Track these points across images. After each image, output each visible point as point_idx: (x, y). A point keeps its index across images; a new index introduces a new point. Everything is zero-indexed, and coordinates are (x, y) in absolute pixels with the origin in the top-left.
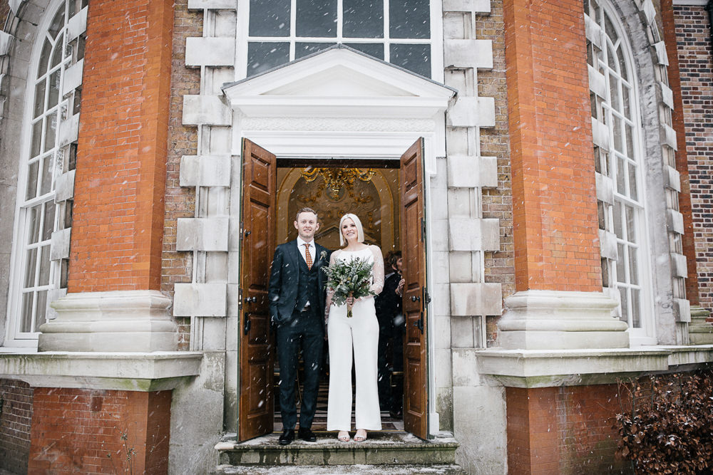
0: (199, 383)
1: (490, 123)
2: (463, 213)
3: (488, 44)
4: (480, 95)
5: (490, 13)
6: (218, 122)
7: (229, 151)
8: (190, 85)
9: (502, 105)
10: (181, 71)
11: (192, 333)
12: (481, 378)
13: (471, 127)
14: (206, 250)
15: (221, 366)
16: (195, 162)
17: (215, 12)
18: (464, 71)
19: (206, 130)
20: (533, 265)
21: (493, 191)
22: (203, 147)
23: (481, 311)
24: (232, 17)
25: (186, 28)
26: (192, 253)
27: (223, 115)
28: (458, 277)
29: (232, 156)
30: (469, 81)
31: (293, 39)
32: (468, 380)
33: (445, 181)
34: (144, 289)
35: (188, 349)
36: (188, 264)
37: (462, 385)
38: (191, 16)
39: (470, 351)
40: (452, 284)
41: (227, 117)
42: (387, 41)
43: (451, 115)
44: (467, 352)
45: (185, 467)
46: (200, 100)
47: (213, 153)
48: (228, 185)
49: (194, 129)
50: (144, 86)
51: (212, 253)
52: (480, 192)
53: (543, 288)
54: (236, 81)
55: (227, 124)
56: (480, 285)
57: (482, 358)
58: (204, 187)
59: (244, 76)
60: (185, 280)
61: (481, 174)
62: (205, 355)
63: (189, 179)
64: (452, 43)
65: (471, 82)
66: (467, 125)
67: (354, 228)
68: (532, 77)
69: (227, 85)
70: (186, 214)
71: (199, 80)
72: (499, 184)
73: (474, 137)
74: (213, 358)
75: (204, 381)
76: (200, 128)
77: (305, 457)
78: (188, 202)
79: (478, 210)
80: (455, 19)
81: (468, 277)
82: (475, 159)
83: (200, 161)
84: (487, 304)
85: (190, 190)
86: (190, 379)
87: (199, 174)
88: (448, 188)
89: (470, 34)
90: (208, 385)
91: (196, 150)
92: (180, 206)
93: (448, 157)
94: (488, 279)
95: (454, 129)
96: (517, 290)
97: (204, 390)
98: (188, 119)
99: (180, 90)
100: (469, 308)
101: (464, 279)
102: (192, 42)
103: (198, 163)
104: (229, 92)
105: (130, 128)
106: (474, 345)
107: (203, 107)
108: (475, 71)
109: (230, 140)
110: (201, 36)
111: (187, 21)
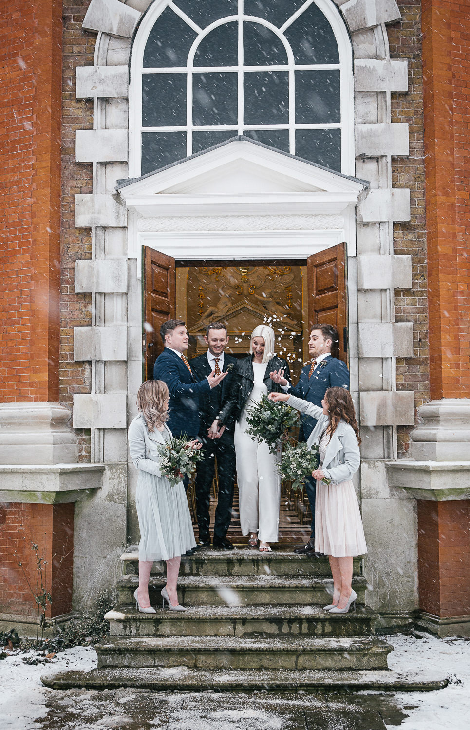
0: (102, 494)
1: (405, 217)
2: (374, 317)
3: (404, 127)
4: (394, 186)
5: (408, 91)
6: (112, 223)
7: (125, 254)
8: (81, 183)
9: (419, 196)
10: (71, 168)
11: (92, 445)
12: (391, 491)
13: (384, 222)
14: (104, 359)
15: (123, 478)
16: (90, 267)
17: (105, 101)
18: (377, 159)
19: (100, 232)
20: (447, 371)
21: (407, 292)
22: (98, 250)
23: (391, 420)
24: (123, 106)
25: (75, 120)
26: (90, 362)
27: (118, 215)
28: (369, 385)
29: (129, 259)
30: (382, 171)
31: (190, 128)
32: (378, 492)
34: (43, 400)
35: (89, 462)
36: (86, 374)
37: (371, 498)
38: (79, 105)
39: (380, 463)
40: (361, 392)
41: (122, 218)
42: (292, 127)
43: (362, 210)
44: (376, 464)
45: (90, 578)
46: (92, 200)
47: (108, 257)
48: (125, 291)
49: (88, 230)
50: (34, 186)
51: (110, 362)
52: (392, 294)
53: (459, 396)
54: (131, 177)
55: (122, 225)
56: (391, 393)
57: (392, 470)
58: (100, 294)
59: (138, 174)
60: (84, 391)
61: (393, 274)
62: (106, 467)
63: (84, 285)
64: (364, 128)
65: (385, 172)
66: (379, 221)
68: (453, 164)
69: (121, 182)
70: (82, 322)
71: (91, 178)
72: (414, 284)
73: (387, 233)
74: (114, 470)
75: (106, 494)
76: (94, 230)
77: (210, 568)
78: (84, 309)
79: (390, 313)
80: (367, 100)
81: (378, 384)
82: (387, 259)
83: (95, 266)
84: (398, 413)
85: (86, 297)
86: (94, 491)
87: (95, 280)
88: (359, 290)
89: (384, 117)
90: (110, 498)
91: (91, 253)
92: (76, 313)
93: (358, 256)
94: (400, 387)
95: (366, 224)
96: (432, 398)
97: (106, 502)
98: (82, 221)
99: (71, 189)
100: (379, 417)
101: (374, 387)
102: (82, 137)
103: (93, 268)
104: (124, 192)
105: (21, 230)
106: (384, 456)
107: (97, 207)
108: (389, 159)
109: (125, 242)
110: (92, 129)
111: (76, 111)
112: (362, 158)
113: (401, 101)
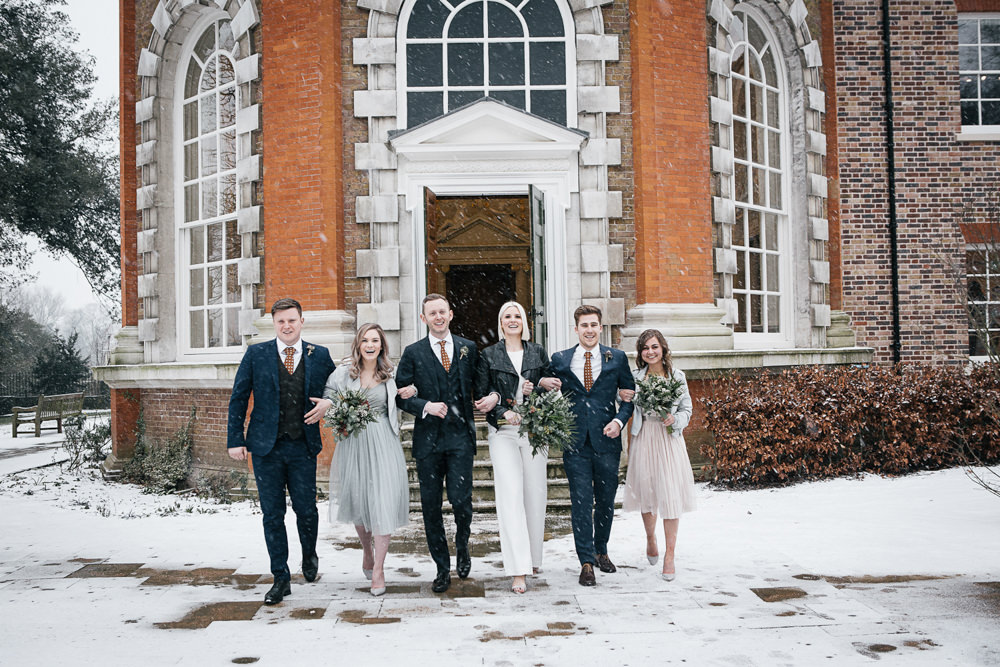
1: (617, 162)
2: (593, 240)
3: (616, 89)
4: (608, 137)
5: (617, 61)
6: (385, 166)
7: (396, 191)
8: (359, 134)
9: (628, 144)
10: (351, 121)
13: (600, 165)
14: (381, 275)
16: (367, 201)
17: (377, 66)
18: (595, 114)
19: (375, 173)
20: (649, 282)
21: (618, 220)
22: (374, 189)
23: (607, 321)
24: (391, 70)
25: (353, 82)
26: (369, 278)
27: (389, 160)
28: (589, 294)
29: (399, 195)
30: (599, 124)
31: (446, 88)
33: (577, 212)
34: (334, 308)
36: (367, 287)
38: (355, 70)
40: (583, 299)
41: (392, 162)
42: (528, 88)
43: (583, 156)
46: (369, 147)
47: (382, 193)
48: (396, 221)
49: (365, 173)
50: (321, 136)
51: (386, 278)
52: (607, 222)
53: (659, 301)
54: (399, 128)
55: (393, 168)
56: (606, 299)
58: (377, 223)
59: (405, 127)
60: (365, 301)
61: (608, 207)
63: (364, 216)
64: (584, 90)
65: (601, 125)
66: (597, 164)
68: (654, 120)
69: (391, 133)
70: (363, 246)
71: (367, 129)
72: (624, 214)
73: (603, 174)
76: (370, 172)
78: (364, 235)
79: (605, 235)
80: (588, 67)
81: (596, 293)
82: (603, 194)
83: (372, 201)
84: (613, 315)
85: (366, 226)
87: (372, 212)
88: (581, 219)
89: (600, 81)
91: (368, 191)
92: (357, 239)
93: (580, 191)
94: (613, 295)
95: (586, 167)
96: (638, 304)
98: (360, 164)
99: (351, 139)
101: (593, 295)
102: (359, 96)
103: (370, 203)
104: (395, 142)
105: (311, 173)
107: (372, 153)
108: (605, 115)
109: (395, 182)
110: (366, 89)
111: (354, 75)
112: (583, 114)
113: (612, 67)
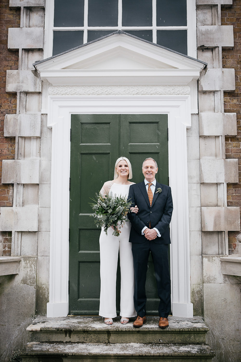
0: (18, 280)
1: (231, 87)
2: (211, 155)
3: (230, 28)
4: (224, 67)
5: (231, 5)
6: (31, 90)
7: (39, 111)
8: (12, 63)
10: (5, 53)
11: (12, 243)
12: (224, 278)
13: (217, 91)
14: (23, 182)
15: (33, 267)
16: (15, 119)
17: (29, 9)
18: (212, 49)
19: (23, 96)
21: (233, 138)
22: (21, 108)
23: (224, 227)
24: (41, 13)
25: (8, 22)
26: (12, 185)
27: (35, 84)
28: (208, 202)
29: (42, 114)
30: (216, 57)
31: (86, 28)
32: (215, 279)
33: (197, 131)
35: (10, 255)
36: (10, 193)
37: (210, 283)
38: (11, 12)
39: (216, 257)
40: (202, 207)
41: (38, 86)
42: (154, 28)
43: (202, 83)
44: (214, 258)
45: (8, 341)
46: (18, 74)
47: (28, 112)
48: (39, 135)
49: (14, 95)
51: (27, 185)
52: (224, 139)
54: (45, 58)
55: (38, 91)
56: (224, 208)
57: (225, 262)
58: (22, 137)
59: (51, 55)
60: (8, 205)
61: (224, 126)
62: (22, 259)
63: (11, 131)
64: (203, 28)
65: (217, 57)
66: (214, 89)
67: (127, 168)
69: (38, 62)
70: (9, 157)
71: (18, 60)
72: (238, 133)
73: (219, 99)
74: (28, 261)
75: (22, 278)
76: (18, 95)
77: (93, 337)
78: (10, 148)
79: (222, 152)
80: (206, 11)
81: (214, 202)
82: (220, 115)
83: (18, 118)
84: (229, 222)
85: (12, 139)
86: (11, 277)
87: (18, 127)
88: (200, 137)
89: (217, 21)
90: (24, 281)
91: (16, 110)
92: (5, 151)
93: (200, 113)
94: (230, 204)
95: (205, 92)
97: (21, 285)
98: (10, 88)
99: (4, 67)
100: (215, 225)
101: (211, 204)
102: (11, 30)
103: (17, 120)
104: (39, 67)
106: (219, 253)
107: (21, 79)
108: (220, 49)
109: (40, 103)
110: (19, 27)
111: (9, 16)
112: (202, 48)
113: (227, 12)
